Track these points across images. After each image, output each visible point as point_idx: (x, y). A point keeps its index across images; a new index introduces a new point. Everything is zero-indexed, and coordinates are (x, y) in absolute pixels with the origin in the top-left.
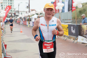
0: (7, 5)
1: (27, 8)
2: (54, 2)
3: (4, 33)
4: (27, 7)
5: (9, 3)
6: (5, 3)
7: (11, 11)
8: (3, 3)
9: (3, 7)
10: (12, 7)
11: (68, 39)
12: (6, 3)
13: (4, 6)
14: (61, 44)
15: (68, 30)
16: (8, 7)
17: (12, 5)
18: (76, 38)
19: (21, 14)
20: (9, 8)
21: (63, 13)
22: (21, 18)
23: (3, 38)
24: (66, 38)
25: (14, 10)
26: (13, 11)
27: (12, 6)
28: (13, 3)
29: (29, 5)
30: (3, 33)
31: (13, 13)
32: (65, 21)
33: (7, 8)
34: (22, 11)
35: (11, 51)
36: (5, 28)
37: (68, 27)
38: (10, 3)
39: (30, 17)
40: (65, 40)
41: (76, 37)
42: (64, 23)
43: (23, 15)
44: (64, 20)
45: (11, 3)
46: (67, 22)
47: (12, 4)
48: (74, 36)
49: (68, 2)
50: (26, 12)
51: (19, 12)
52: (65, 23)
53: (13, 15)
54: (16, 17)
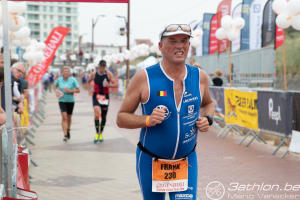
0: (56, 25)
1: (122, 35)
2: (214, 15)
4: (122, 29)
5: (60, 17)
6: (48, 18)
7: (69, 43)
8: (41, 18)
9: (42, 30)
10: (73, 31)
11: (255, 141)
12: (52, 17)
13: (45, 25)
14: (231, 158)
15: (255, 111)
16: (56, 32)
17: (72, 22)
18: (286, 140)
19: (103, 53)
20: (61, 36)
21: (244, 52)
23: (33, 136)
24: (249, 139)
25: (77, 40)
26: (76, 44)
27: (72, 28)
28: (75, 17)
29: (128, 24)
30: (34, 119)
31: (75, 53)
32: (253, 82)
33: (57, 36)
34: (107, 46)
36: (45, 103)
37: (256, 101)
38: (64, 18)
39: (131, 67)
41: (283, 135)
42: (247, 88)
44: (247, 76)
45: (68, 18)
46: (258, 85)
47: (72, 19)
48: (278, 131)
50: (118, 50)
51: (95, 48)
52: (251, 86)
53: (73, 57)
54: (83, 64)
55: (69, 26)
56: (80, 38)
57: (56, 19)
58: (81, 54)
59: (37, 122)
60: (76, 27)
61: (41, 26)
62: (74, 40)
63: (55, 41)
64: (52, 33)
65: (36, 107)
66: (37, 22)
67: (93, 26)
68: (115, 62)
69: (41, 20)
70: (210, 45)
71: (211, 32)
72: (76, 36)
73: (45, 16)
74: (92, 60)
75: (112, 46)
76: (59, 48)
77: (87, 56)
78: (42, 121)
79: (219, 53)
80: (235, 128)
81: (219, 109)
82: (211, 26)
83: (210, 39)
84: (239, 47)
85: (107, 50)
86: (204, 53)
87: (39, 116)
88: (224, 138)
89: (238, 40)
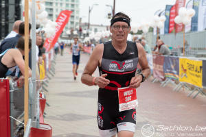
0: (64, 9)
1: (109, 18)
2: (172, 7)
3: (50, 73)
4: (109, 15)
5: (67, 5)
6: (59, 5)
7: (72, 23)
8: (54, 5)
9: (55, 13)
10: (75, 14)
11: (200, 95)
12: (61, 4)
13: (57, 10)
15: (201, 74)
16: (63, 14)
17: (75, 8)
19: (96, 30)
20: (66, 16)
21: (193, 33)
22: (93, 41)
23: (47, 86)
24: (195, 93)
25: (78, 21)
26: (77, 23)
27: (75, 12)
28: (77, 5)
29: (114, 11)
31: (76, 29)
32: (199, 53)
33: (63, 16)
34: (98, 26)
35: (62, 116)
36: (55, 63)
37: (201, 67)
38: (70, 6)
40: (194, 98)
42: (194, 58)
43: (97, 33)
44: (195, 49)
45: (73, 5)
46: (202, 56)
47: (75, 6)
50: (106, 29)
51: (90, 27)
52: (198, 56)
53: (75, 33)
54: (82, 37)
55: (73, 11)
56: (81, 19)
57: (64, 6)
58: (81, 30)
59: (50, 76)
60: (78, 12)
61: (54, 10)
62: (76, 21)
63: (63, 20)
64: (60, 15)
65: (49, 66)
66: (51, 7)
67: (90, 11)
68: (104, 37)
69: (54, 6)
70: (169, 27)
71: (170, 18)
72: (77, 18)
73: (57, 4)
74: (88, 35)
75: (102, 26)
76: (66, 26)
77: (84, 32)
78: (53, 75)
79: (176, 32)
80: (185, 85)
81: (175, 72)
82: (170, 14)
83: (170, 23)
84: (190, 29)
85: (99, 29)
86: (165, 32)
87: (51, 71)
88: (178, 92)
89: (190, 24)
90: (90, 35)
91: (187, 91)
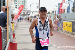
1: (38, 8)
2: (61, 4)
4: (38, 7)
5: (22, 4)
6: (19, 4)
7: (24, 10)
11: (71, 35)
12: (20, 3)
13: (18, 6)
16: (21, 7)
21: (68, 13)
23: (15, 32)
28: (26, 4)
32: (70, 21)
34: (34, 11)
38: (23, 4)
40: (69, 36)
43: (33, 14)
44: (69, 19)
45: (24, 4)
49: (73, 4)
50: (36, 12)
54: (28, 15)
55: (24, 6)
56: (27, 9)
58: (27, 13)
59: (16, 29)
60: (26, 6)
61: (17, 6)
62: (25, 9)
63: (21, 9)
64: (20, 7)
65: (16, 25)
67: (30, 6)
69: (17, 4)
70: (59, 11)
71: (60, 8)
72: (26, 8)
73: (18, 3)
74: (30, 14)
76: (22, 11)
77: (29, 13)
78: (17, 29)
79: (62, 13)
80: (65, 32)
82: (60, 6)
84: (67, 12)
86: (58, 13)
87: (16, 27)
89: (67, 10)
90: (31, 14)
91: (66, 34)
